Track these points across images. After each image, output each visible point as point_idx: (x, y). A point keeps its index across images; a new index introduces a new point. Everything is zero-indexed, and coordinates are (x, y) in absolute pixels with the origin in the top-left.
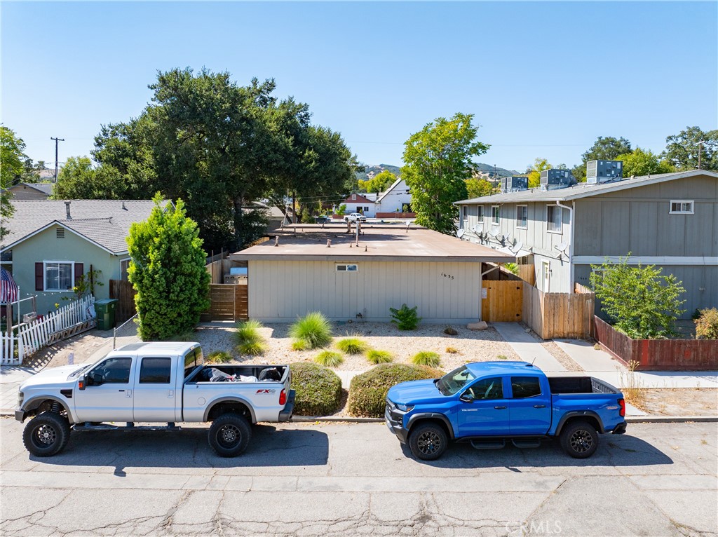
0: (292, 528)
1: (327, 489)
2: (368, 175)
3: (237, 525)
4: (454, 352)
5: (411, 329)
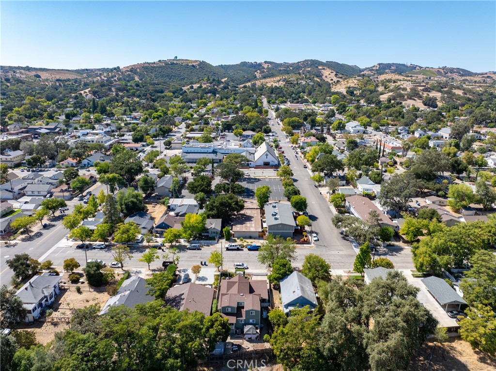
1: (243, 253)
4: (254, 241)
5: (251, 238)
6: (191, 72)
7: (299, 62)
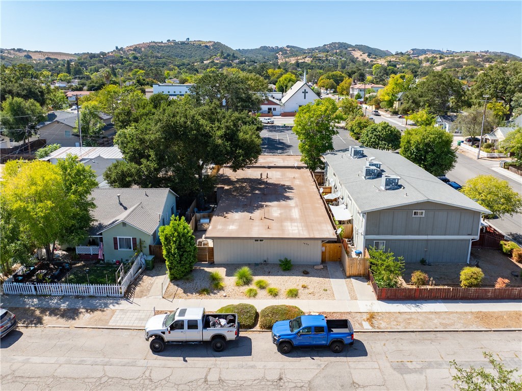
0: (242, 383)
1: (252, 367)
2: (277, 55)
3: (226, 381)
4: (305, 287)
5: (288, 270)
6: (204, 53)
7: (325, 45)
